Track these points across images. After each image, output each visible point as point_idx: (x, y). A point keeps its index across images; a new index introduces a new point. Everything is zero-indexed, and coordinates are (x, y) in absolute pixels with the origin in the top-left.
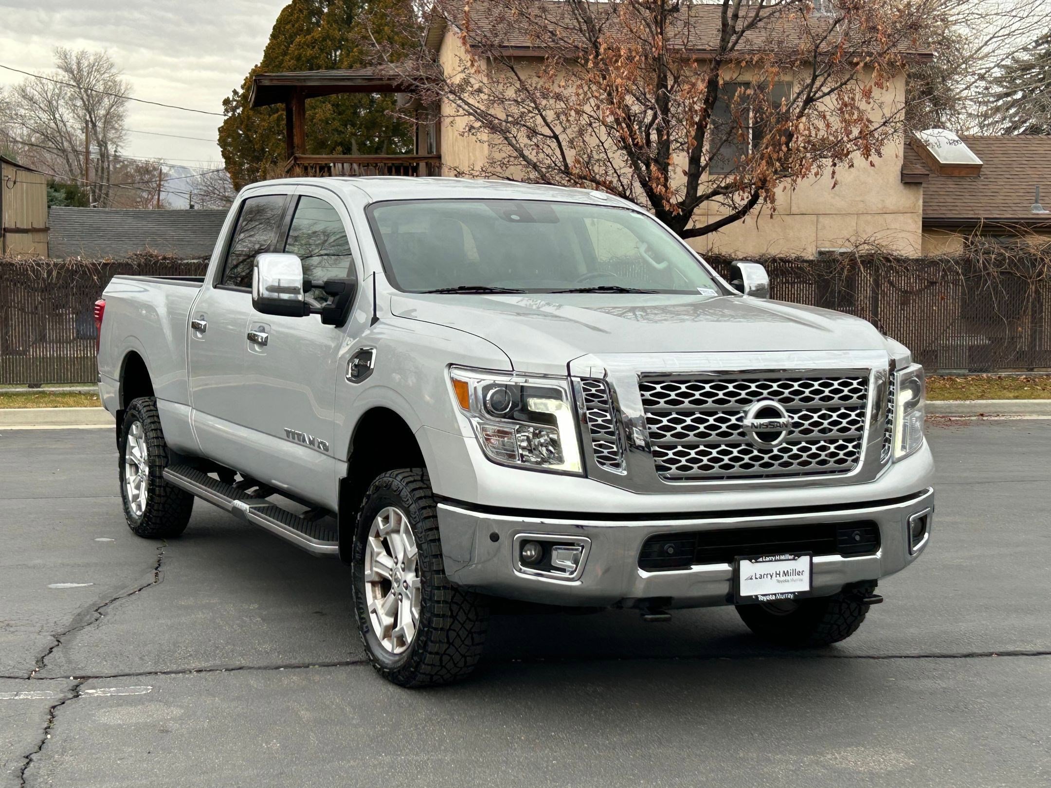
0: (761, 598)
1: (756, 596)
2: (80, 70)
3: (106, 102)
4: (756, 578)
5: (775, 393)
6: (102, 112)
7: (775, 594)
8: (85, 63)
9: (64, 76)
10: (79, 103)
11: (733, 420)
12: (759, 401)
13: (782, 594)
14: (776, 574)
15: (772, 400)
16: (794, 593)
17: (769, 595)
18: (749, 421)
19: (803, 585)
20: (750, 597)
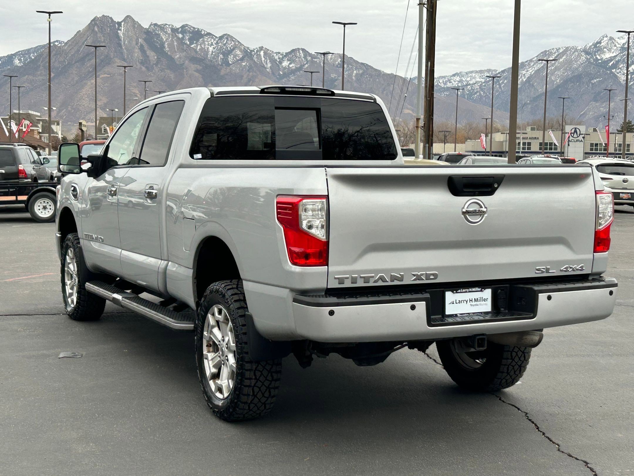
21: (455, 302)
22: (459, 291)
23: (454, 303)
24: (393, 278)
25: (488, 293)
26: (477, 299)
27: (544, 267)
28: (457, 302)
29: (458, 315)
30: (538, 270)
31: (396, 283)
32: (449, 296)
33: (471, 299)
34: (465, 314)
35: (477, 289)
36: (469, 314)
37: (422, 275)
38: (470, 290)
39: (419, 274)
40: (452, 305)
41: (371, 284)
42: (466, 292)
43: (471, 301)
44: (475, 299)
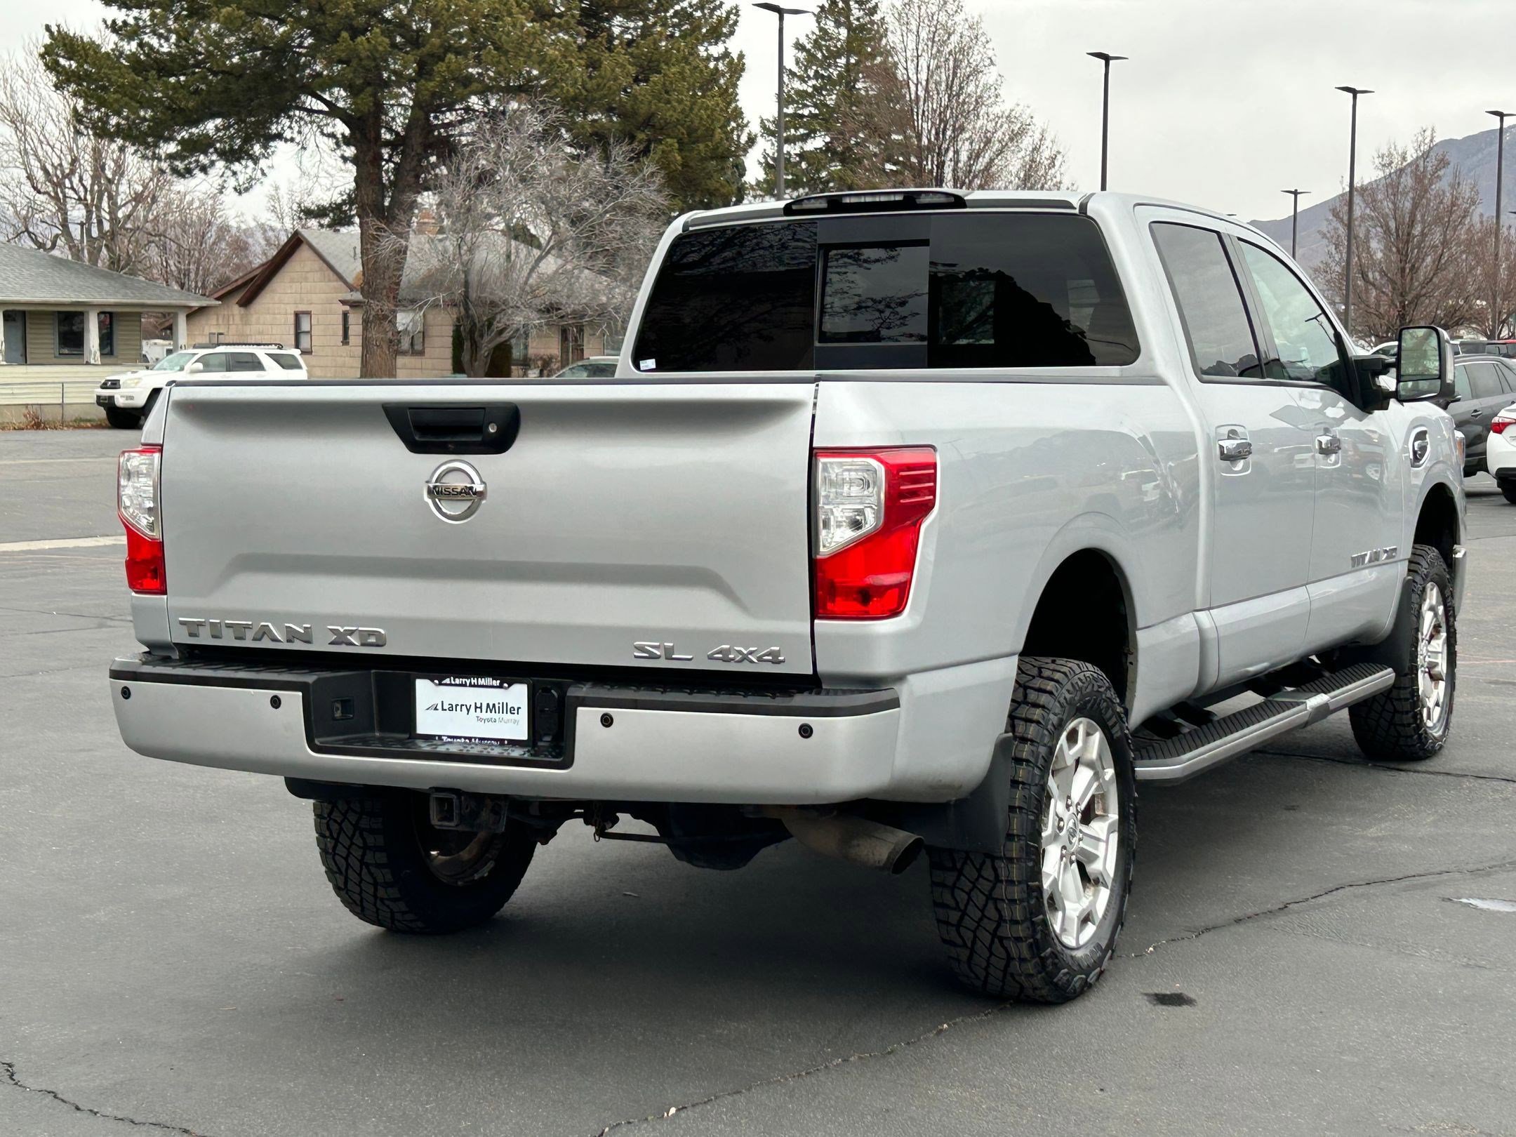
21: (439, 707)
22: (447, 681)
23: (436, 709)
24: (292, 636)
25: (518, 694)
26: (494, 705)
27: (657, 644)
28: (446, 707)
29: (444, 738)
30: (641, 649)
31: (298, 646)
32: (425, 690)
33: (478, 705)
34: (460, 738)
35: (489, 681)
36: (470, 739)
37: (351, 633)
38: (474, 681)
39: (342, 630)
40: (432, 711)
41: (248, 643)
42: (465, 685)
43: (478, 710)
44: (488, 705)
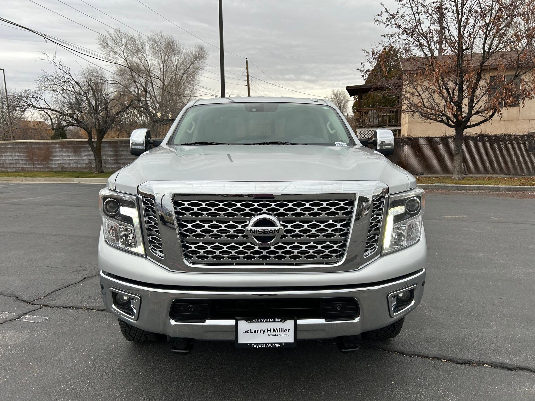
0: (254, 346)
1: (251, 344)
2: (337, 94)
3: (344, 102)
4: (251, 332)
5: (273, 210)
6: (342, 104)
7: (266, 344)
8: (339, 93)
9: (333, 96)
10: (336, 103)
11: (240, 227)
12: (259, 215)
13: (271, 344)
14: (268, 331)
15: (271, 214)
16: (281, 344)
17: (261, 344)
18: (249, 228)
19: (289, 338)
20: (246, 344)
